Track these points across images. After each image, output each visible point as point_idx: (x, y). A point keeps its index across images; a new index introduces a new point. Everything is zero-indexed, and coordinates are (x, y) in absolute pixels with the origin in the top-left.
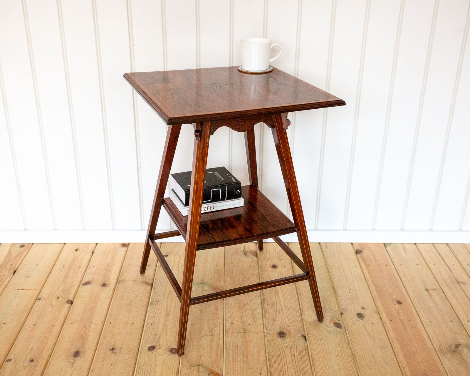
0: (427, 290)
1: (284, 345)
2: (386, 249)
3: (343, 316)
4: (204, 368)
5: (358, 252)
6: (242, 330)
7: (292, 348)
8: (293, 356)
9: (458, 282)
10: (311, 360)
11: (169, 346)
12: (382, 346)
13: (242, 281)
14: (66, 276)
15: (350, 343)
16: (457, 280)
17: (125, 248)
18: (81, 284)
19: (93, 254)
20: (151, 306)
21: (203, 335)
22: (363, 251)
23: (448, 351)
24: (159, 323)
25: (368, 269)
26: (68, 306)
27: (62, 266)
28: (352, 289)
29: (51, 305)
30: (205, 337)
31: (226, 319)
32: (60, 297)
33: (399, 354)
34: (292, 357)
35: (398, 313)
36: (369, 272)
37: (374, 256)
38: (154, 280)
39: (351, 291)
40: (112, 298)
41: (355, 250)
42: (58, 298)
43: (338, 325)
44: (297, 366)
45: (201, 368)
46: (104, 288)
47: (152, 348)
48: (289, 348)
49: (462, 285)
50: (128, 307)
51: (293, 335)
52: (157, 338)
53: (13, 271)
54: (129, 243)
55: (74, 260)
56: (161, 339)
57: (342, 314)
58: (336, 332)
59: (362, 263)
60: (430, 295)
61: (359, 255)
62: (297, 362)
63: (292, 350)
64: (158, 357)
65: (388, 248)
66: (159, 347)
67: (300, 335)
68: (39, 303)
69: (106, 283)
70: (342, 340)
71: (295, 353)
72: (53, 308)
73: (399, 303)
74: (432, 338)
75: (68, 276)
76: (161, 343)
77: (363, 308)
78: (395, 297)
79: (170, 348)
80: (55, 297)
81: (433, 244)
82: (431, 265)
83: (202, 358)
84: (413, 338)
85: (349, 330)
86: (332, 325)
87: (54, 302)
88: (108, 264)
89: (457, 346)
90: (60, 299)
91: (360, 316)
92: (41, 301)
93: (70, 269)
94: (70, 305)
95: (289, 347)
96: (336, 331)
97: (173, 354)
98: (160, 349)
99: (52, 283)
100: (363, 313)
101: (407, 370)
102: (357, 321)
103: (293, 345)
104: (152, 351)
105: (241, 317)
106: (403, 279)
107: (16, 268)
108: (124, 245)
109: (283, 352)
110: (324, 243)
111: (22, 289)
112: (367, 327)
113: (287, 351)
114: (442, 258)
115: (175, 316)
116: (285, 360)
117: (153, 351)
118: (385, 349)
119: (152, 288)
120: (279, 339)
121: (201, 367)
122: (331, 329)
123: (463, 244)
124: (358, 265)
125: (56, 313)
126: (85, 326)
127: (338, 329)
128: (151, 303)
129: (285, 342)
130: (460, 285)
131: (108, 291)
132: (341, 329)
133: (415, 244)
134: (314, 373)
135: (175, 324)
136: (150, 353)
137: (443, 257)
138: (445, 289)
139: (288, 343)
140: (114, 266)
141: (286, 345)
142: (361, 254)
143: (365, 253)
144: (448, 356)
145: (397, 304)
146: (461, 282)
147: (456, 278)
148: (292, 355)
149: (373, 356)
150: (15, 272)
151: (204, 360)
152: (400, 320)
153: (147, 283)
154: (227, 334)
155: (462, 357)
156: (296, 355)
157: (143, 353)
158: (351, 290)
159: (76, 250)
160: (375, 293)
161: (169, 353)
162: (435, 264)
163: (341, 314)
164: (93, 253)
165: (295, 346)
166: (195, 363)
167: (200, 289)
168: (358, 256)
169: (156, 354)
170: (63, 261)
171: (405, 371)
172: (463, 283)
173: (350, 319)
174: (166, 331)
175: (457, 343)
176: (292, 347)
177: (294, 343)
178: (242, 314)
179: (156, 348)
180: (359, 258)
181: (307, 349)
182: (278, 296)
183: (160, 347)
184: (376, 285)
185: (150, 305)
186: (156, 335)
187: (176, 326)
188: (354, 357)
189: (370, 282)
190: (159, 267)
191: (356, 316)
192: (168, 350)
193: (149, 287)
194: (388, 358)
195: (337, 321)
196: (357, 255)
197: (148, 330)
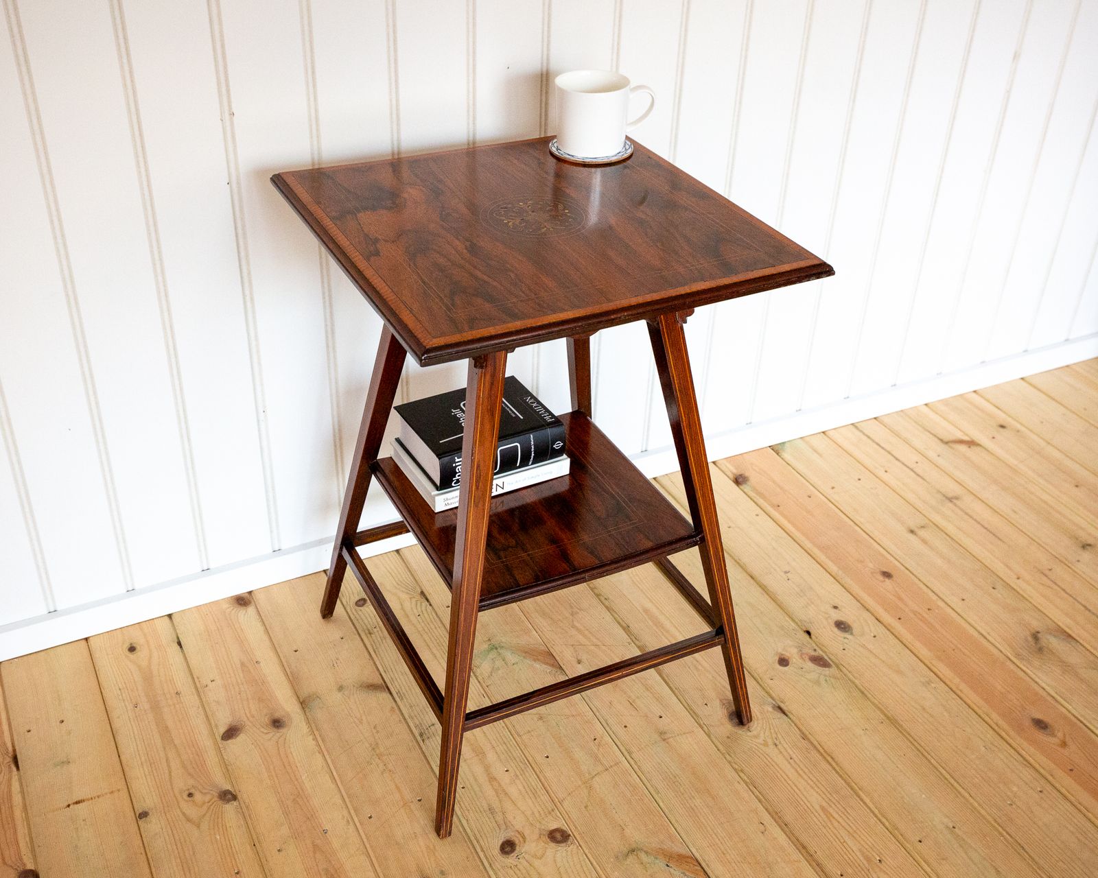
0: (912, 532)
1: (758, 741)
2: (782, 459)
3: (813, 636)
4: (646, 853)
5: (740, 480)
6: (656, 736)
7: (777, 743)
8: (791, 761)
9: (950, 500)
10: (827, 756)
11: (540, 829)
12: (922, 679)
13: (571, 617)
14: (165, 731)
15: (866, 692)
16: (944, 496)
17: (251, 610)
18: (219, 739)
19: (181, 647)
20: (427, 741)
21: (589, 773)
22: (747, 474)
23: (1030, 652)
24: (476, 780)
25: (785, 517)
26: (230, 808)
27: (130, 707)
28: (788, 570)
29: (189, 820)
30: (597, 778)
31: (606, 721)
32: (192, 791)
33: (961, 688)
34: (789, 763)
35: (900, 599)
36: (789, 521)
37: (774, 482)
38: (383, 674)
39: (788, 574)
40: (321, 752)
41: (731, 476)
42: (190, 795)
43: (820, 661)
44: (815, 780)
45: (643, 856)
46: (283, 731)
47: (508, 847)
48: (772, 746)
49: (955, 501)
50: (377, 760)
51: (758, 714)
52: (499, 818)
53: (9, 759)
54: (250, 593)
55: (148, 678)
56: (510, 817)
57: (808, 633)
58: (828, 679)
59: (761, 501)
60: (924, 541)
61: (746, 487)
62: (806, 771)
63: (780, 747)
64: (537, 863)
65: (786, 455)
66: (521, 839)
67: (770, 709)
68: (153, 825)
69: (277, 715)
70: (850, 691)
71: (791, 753)
72: (198, 826)
73: (887, 575)
74: (988, 633)
75: (167, 727)
76: (518, 827)
77: (835, 607)
78: (871, 565)
79: (546, 833)
80: (182, 796)
81: (852, 424)
82: (881, 474)
83: (628, 832)
84: (959, 646)
85: (847, 666)
86: (810, 665)
87: (192, 811)
88: (243, 664)
89: (1036, 636)
90: (198, 797)
91: (841, 626)
92: (153, 818)
93: (156, 707)
94: (235, 803)
95: (770, 741)
96: (825, 676)
97: (562, 845)
98: (527, 843)
99: (143, 759)
100: (843, 619)
101: (995, 716)
102: (846, 640)
103: (774, 735)
104: (514, 854)
105: (631, 704)
106: (857, 518)
107: (10, 749)
108: (242, 601)
109: (767, 757)
110: (664, 476)
111: (77, 803)
112: (871, 647)
113: (772, 751)
114: (889, 453)
115: (497, 748)
116: (785, 777)
117: (516, 852)
118: (933, 685)
119: (391, 693)
120: (740, 732)
121: (639, 852)
122: (813, 676)
123: (902, 411)
124: (759, 511)
125: (218, 837)
126: (316, 848)
127: (826, 671)
128: (421, 735)
129: (755, 733)
130: (955, 505)
131: (298, 735)
132: (831, 669)
133: (823, 432)
134: (853, 784)
135: (510, 770)
136: (510, 860)
137: (888, 449)
138: (937, 519)
139: (762, 735)
140: (261, 664)
141: (760, 740)
142: (748, 483)
143: (754, 478)
144: (1037, 663)
145: (887, 580)
146: (952, 498)
147: (939, 492)
148: (789, 758)
149: (924, 709)
150: (15, 760)
151: (636, 835)
152: (915, 613)
153: (372, 687)
154: (633, 755)
155: (1059, 658)
156: (794, 756)
157: (499, 868)
158: (786, 572)
159: (132, 649)
160: (833, 568)
161: (553, 845)
162: (887, 469)
163: (807, 636)
164: (179, 644)
165: (780, 737)
166: (625, 850)
167: (499, 663)
168: (745, 490)
169: (527, 856)
170: (120, 689)
171: (995, 721)
172: (957, 498)
173: (831, 640)
174: (506, 794)
175: (1033, 631)
176: (775, 740)
177: (772, 731)
178: (630, 697)
179: (517, 842)
180: (752, 494)
181: (804, 737)
182: (668, 631)
183: (524, 838)
184: (822, 548)
185: (423, 740)
186: (491, 810)
187: (518, 774)
188: (893, 721)
189: (808, 545)
190: (369, 635)
191: (836, 630)
192: (546, 839)
193: (386, 695)
194: (949, 702)
195: (813, 653)
196: (742, 487)
197: (466, 804)
